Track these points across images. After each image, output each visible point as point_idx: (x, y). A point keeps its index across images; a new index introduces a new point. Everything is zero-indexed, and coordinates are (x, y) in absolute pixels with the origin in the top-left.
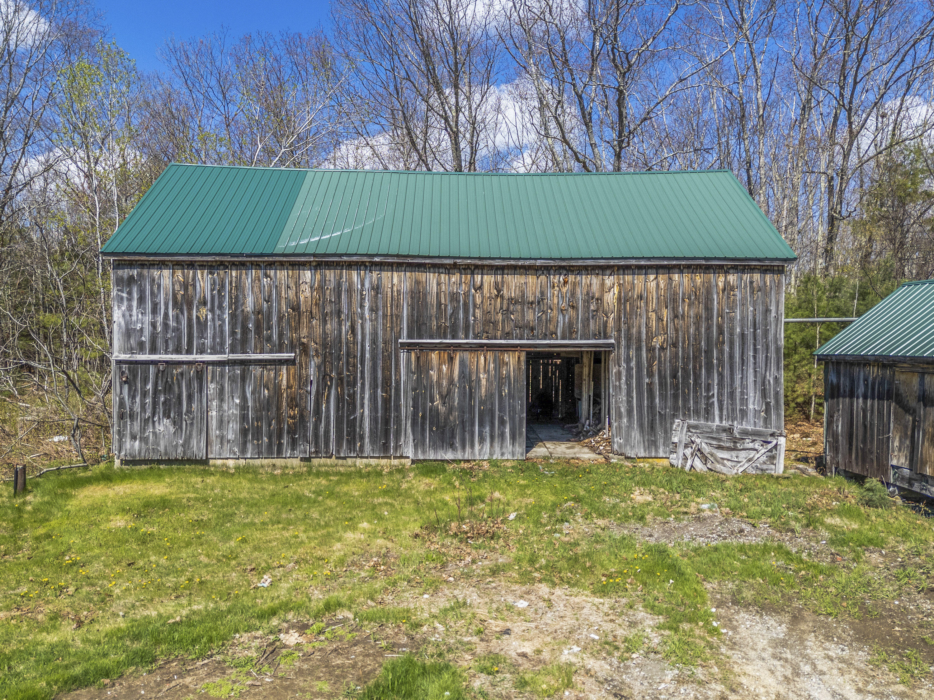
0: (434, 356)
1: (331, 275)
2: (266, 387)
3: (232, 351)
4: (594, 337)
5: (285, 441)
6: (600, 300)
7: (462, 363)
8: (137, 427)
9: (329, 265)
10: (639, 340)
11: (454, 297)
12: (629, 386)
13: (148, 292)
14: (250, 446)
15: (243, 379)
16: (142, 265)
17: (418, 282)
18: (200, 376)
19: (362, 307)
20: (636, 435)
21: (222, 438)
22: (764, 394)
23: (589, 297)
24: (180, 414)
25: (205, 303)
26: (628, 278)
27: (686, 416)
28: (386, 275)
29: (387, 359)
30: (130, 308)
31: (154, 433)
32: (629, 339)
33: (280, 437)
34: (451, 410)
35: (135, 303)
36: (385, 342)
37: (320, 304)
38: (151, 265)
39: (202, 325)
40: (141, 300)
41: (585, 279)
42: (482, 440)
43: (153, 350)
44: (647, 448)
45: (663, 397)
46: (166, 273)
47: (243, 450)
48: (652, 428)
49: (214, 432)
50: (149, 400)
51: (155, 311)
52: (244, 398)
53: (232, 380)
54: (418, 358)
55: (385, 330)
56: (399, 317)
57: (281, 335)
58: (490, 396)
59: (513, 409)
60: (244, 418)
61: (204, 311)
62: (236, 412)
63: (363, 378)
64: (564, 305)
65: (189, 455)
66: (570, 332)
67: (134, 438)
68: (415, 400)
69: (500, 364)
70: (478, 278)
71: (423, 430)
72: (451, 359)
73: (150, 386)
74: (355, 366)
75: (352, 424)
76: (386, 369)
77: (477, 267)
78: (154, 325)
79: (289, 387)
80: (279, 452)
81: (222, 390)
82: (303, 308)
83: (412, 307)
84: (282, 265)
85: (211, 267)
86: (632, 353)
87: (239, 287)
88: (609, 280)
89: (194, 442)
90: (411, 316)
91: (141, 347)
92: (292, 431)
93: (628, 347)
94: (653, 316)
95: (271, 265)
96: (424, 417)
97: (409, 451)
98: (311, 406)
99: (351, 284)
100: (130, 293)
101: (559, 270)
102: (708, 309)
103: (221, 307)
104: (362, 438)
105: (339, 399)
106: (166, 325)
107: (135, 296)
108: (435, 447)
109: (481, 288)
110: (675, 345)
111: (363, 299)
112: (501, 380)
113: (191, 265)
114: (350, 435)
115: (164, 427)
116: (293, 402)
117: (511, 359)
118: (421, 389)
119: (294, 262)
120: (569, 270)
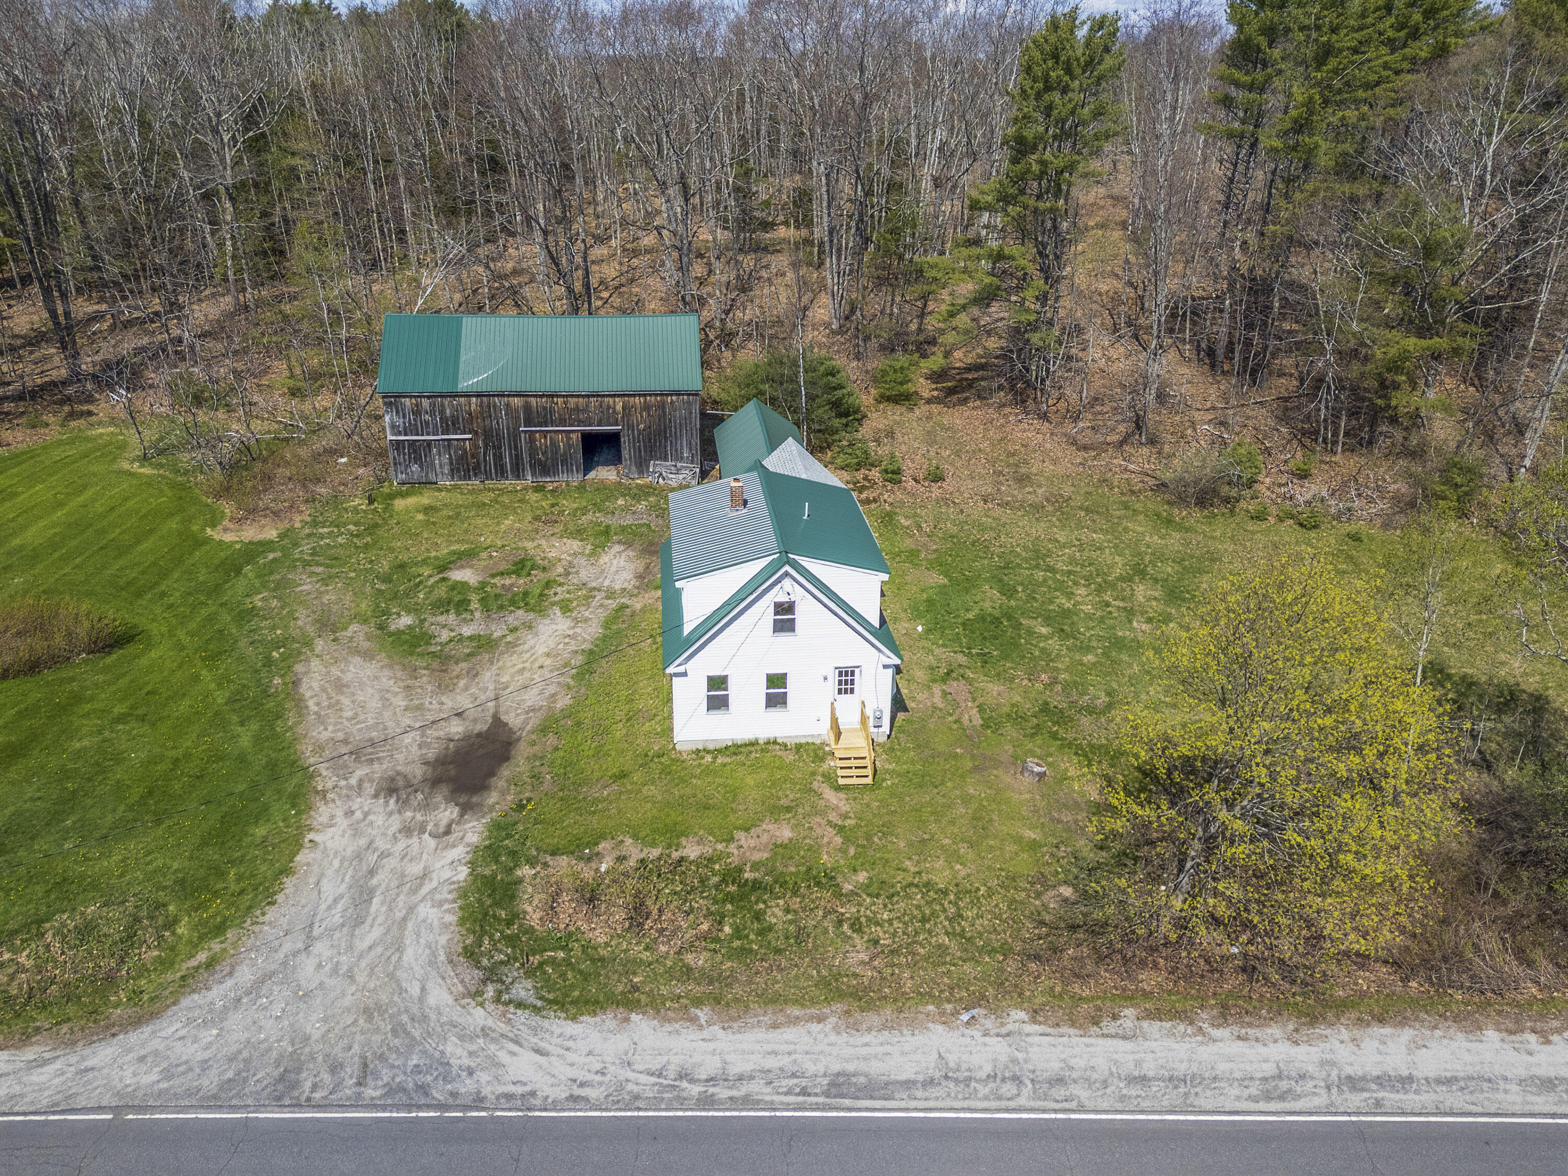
0: (537, 436)
1: (485, 399)
2: (460, 450)
3: (443, 435)
4: (612, 425)
5: (471, 474)
6: (614, 408)
7: (551, 438)
8: (403, 468)
9: (484, 396)
10: (633, 427)
11: (545, 408)
12: (630, 447)
13: (400, 409)
14: (455, 476)
15: (449, 447)
16: (396, 396)
17: (526, 403)
18: (429, 446)
19: (501, 413)
20: (634, 468)
21: (442, 473)
22: (691, 450)
23: (609, 407)
24: (422, 463)
25: (427, 413)
26: (626, 399)
27: (656, 460)
28: (511, 399)
29: (515, 436)
30: (392, 416)
31: (411, 471)
32: (628, 426)
33: (469, 472)
34: (547, 459)
35: (394, 414)
36: (513, 430)
37: (482, 413)
38: (400, 397)
39: (427, 423)
40: (397, 412)
41: (606, 399)
42: (563, 473)
43: (406, 435)
44: (639, 474)
45: (645, 451)
46: (408, 401)
47: (453, 478)
48: (641, 465)
49: (438, 470)
50: (407, 457)
51: (404, 417)
52: (450, 456)
53: (444, 447)
54: (530, 437)
55: (513, 424)
56: (519, 418)
57: (464, 427)
58: (565, 453)
59: (576, 458)
60: (451, 464)
61: (427, 416)
62: (448, 461)
63: (504, 445)
64: (597, 411)
65: (428, 480)
66: (601, 424)
67: (402, 473)
68: (530, 455)
69: (569, 439)
70: (555, 400)
71: (535, 468)
72: (545, 437)
73: (406, 451)
74: (500, 440)
75: (502, 466)
76: (515, 441)
77: (554, 395)
78: (405, 424)
79: (470, 450)
80: (469, 478)
81: (440, 452)
82: (473, 414)
83: (525, 413)
84: (462, 396)
85: (428, 397)
86: (631, 433)
87: (442, 405)
88: (617, 400)
89: (430, 475)
90: (525, 418)
91: (400, 433)
92: (474, 469)
93: (628, 430)
94: (639, 415)
95: (456, 396)
96: (535, 462)
97: (530, 478)
98: (482, 458)
99: (495, 403)
100: (392, 410)
101: (593, 396)
102: (664, 412)
103: (435, 415)
104: (507, 472)
105: (494, 455)
106: (410, 424)
107: (394, 410)
108: (541, 476)
109: (557, 404)
110: (650, 428)
111: (501, 410)
112: (570, 446)
113: (419, 396)
114: (501, 473)
115: (415, 468)
116: (473, 456)
117: (574, 436)
118: (533, 451)
119: (468, 395)
120: (598, 396)
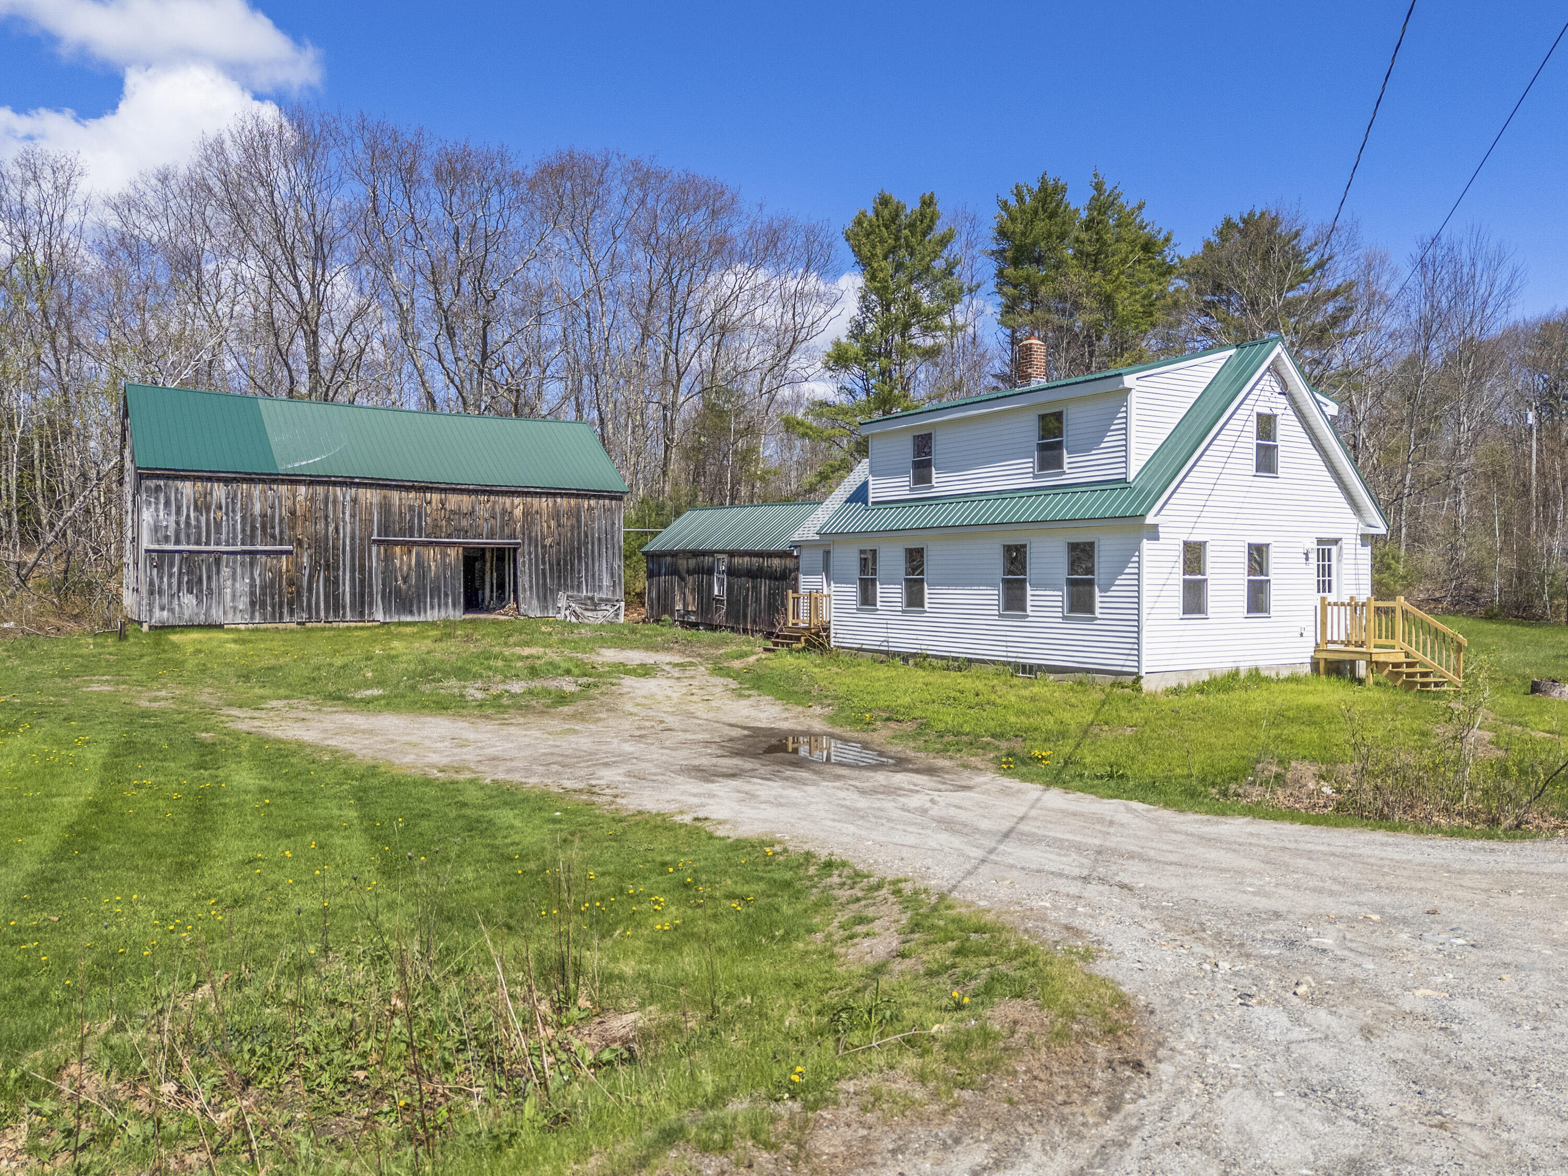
0: (398, 549)
1: (320, 490)
2: (270, 570)
3: (243, 544)
4: (509, 537)
5: (285, 610)
6: (511, 513)
7: (418, 554)
8: (165, 600)
9: (319, 483)
10: (536, 540)
11: (411, 508)
12: (530, 570)
13: (173, 498)
14: (257, 614)
15: (252, 565)
16: (168, 477)
17: (385, 497)
18: (218, 562)
19: (344, 513)
20: (535, 602)
21: (235, 609)
22: (612, 576)
23: (504, 511)
24: (201, 591)
25: (221, 508)
26: (529, 499)
27: (566, 589)
28: (361, 491)
29: (362, 552)
30: (157, 510)
31: (180, 605)
32: (530, 539)
33: (281, 607)
34: (410, 587)
35: (161, 506)
36: (361, 539)
37: (312, 511)
38: (176, 478)
39: (218, 524)
40: (167, 504)
41: (501, 499)
42: (432, 608)
43: (177, 542)
44: (542, 611)
45: (552, 578)
46: (188, 484)
47: (252, 617)
48: (545, 598)
49: (229, 603)
50: (175, 581)
51: (178, 512)
52: (252, 578)
53: (243, 564)
54: (386, 551)
55: (360, 530)
56: (372, 521)
57: (281, 532)
58: (437, 578)
59: (453, 587)
60: (252, 593)
61: (219, 514)
62: (247, 589)
63: (344, 564)
64: (486, 516)
65: (209, 621)
66: (491, 535)
67: (162, 609)
68: (384, 580)
69: (445, 555)
70: (428, 495)
71: (390, 601)
72: (410, 552)
73: (175, 569)
74: (338, 555)
75: (336, 598)
76: (362, 558)
77: (427, 488)
78: (177, 523)
79: (288, 571)
80: (281, 617)
81: (234, 573)
82: (298, 513)
83: (380, 514)
84: (283, 482)
85: (227, 481)
86: (532, 549)
87: (249, 496)
88: (517, 501)
89: (214, 611)
90: (379, 522)
91: (167, 539)
92: (291, 604)
93: (530, 545)
94: (545, 525)
95: (274, 481)
96: (390, 592)
97: (380, 616)
98: (305, 584)
99: (335, 496)
100: (157, 498)
101: (484, 492)
102: (579, 521)
103: (234, 511)
104: (344, 608)
105: (327, 580)
106: (188, 523)
107: (162, 501)
108: (398, 613)
109: (430, 502)
110: (559, 544)
111: (344, 508)
112: (445, 567)
113: (209, 479)
114: (335, 605)
115: (189, 600)
116: (291, 583)
117: (452, 552)
118: (388, 572)
119: (293, 480)
120: (491, 493)
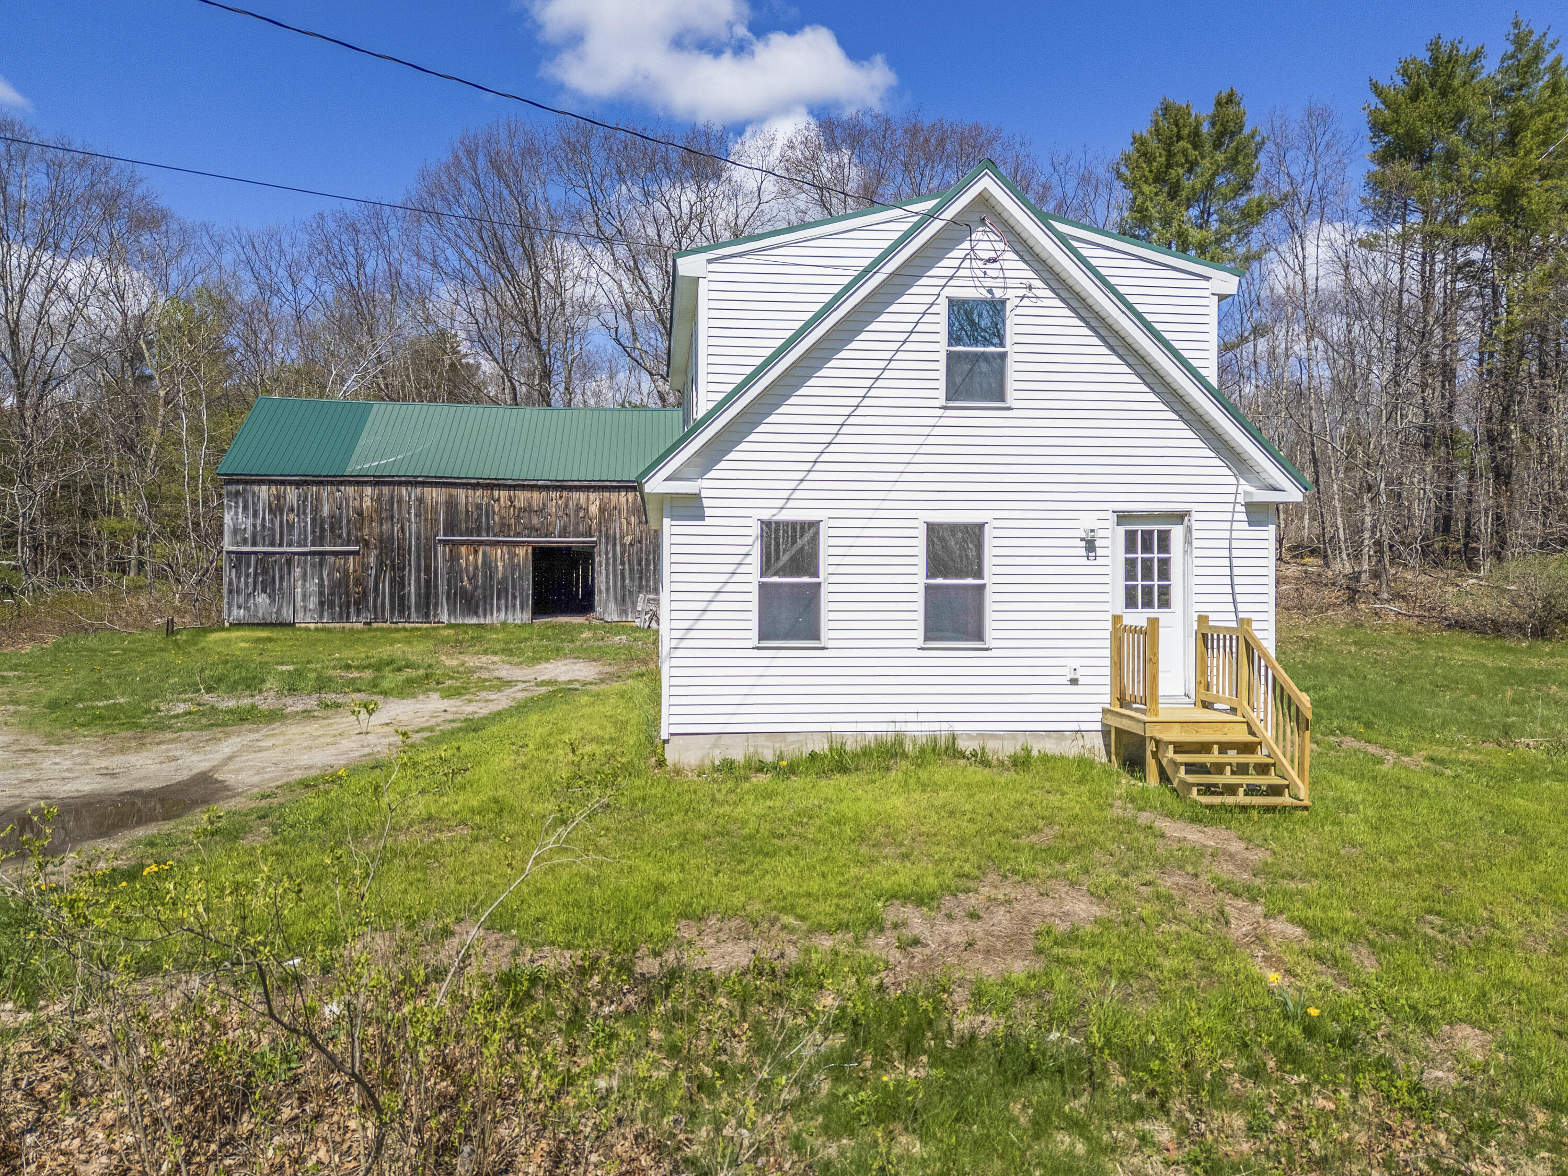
0: (463, 549)
1: (386, 490)
2: (338, 571)
3: (313, 545)
4: (582, 536)
5: (352, 610)
6: (587, 510)
7: (484, 554)
8: (242, 599)
9: (385, 483)
10: (615, 538)
11: (478, 507)
12: (607, 571)
13: (250, 502)
14: (326, 614)
15: (321, 565)
16: (246, 482)
17: (451, 496)
18: (289, 563)
19: (409, 513)
20: (612, 605)
21: (305, 608)
23: (579, 508)
24: (274, 590)
25: (293, 510)
26: (606, 494)
27: (648, 592)
28: (427, 490)
29: (428, 551)
30: (236, 513)
31: (255, 604)
32: (607, 538)
33: (348, 607)
34: (476, 588)
35: (240, 510)
36: (426, 539)
37: (378, 511)
38: (253, 482)
39: (291, 526)
40: (245, 508)
41: (575, 495)
42: (499, 610)
43: (254, 544)
44: (620, 615)
45: (632, 579)
46: (264, 488)
47: (321, 617)
48: (624, 600)
49: (299, 603)
50: (251, 580)
51: (255, 515)
52: (321, 579)
53: (313, 565)
54: (451, 551)
55: (426, 530)
56: (437, 520)
57: (349, 533)
58: (505, 578)
59: (522, 588)
60: (321, 593)
61: (292, 516)
62: (316, 589)
63: (410, 565)
64: (561, 514)
65: (280, 620)
66: (564, 532)
67: (239, 607)
68: (449, 581)
69: (512, 555)
70: (496, 493)
71: (455, 603)
72: (476, 552)
73: (251, 570)
74: (404, 556)
75: (402, 598)
76: (427, 558)
77: (495, 485)
78: (254, 526)
79: (355, 571)
80: (348, 618)
81: (305, 573)
82: (365, 514)
83: (446, 513)
84: (350, 483)
85: (297, 484)
86: (610, 547)
87: (318, 498)
88: (592, 496)
89: (284, 610)
90: (446, 520)
91: (245, 542)
92: (357, 603)
93: (607, 543)
94: (624, 521)
95: (342, 483)
96: (455, 593)
97: (445, 618)
98: (371, 585)
99: (401, 496)
100: (236, 503)
101: (556, 488)
103: (305, 513)
104: (409, 608)
105: (392, 580)
106: (263, 526)
107: (241, 505)
108: (463, 615)
109: (499, 499)
110: (640, 542)
111: (410, 508)
112: (513, 567)
113: (283, 483)
114: (400, 606)
115: (262, 599)
116: (358, 582)
117: (521, 552)
118: (454, 573)
119: (359, 481)
120: (563, 488)
